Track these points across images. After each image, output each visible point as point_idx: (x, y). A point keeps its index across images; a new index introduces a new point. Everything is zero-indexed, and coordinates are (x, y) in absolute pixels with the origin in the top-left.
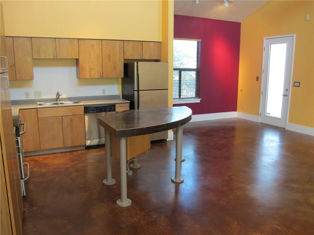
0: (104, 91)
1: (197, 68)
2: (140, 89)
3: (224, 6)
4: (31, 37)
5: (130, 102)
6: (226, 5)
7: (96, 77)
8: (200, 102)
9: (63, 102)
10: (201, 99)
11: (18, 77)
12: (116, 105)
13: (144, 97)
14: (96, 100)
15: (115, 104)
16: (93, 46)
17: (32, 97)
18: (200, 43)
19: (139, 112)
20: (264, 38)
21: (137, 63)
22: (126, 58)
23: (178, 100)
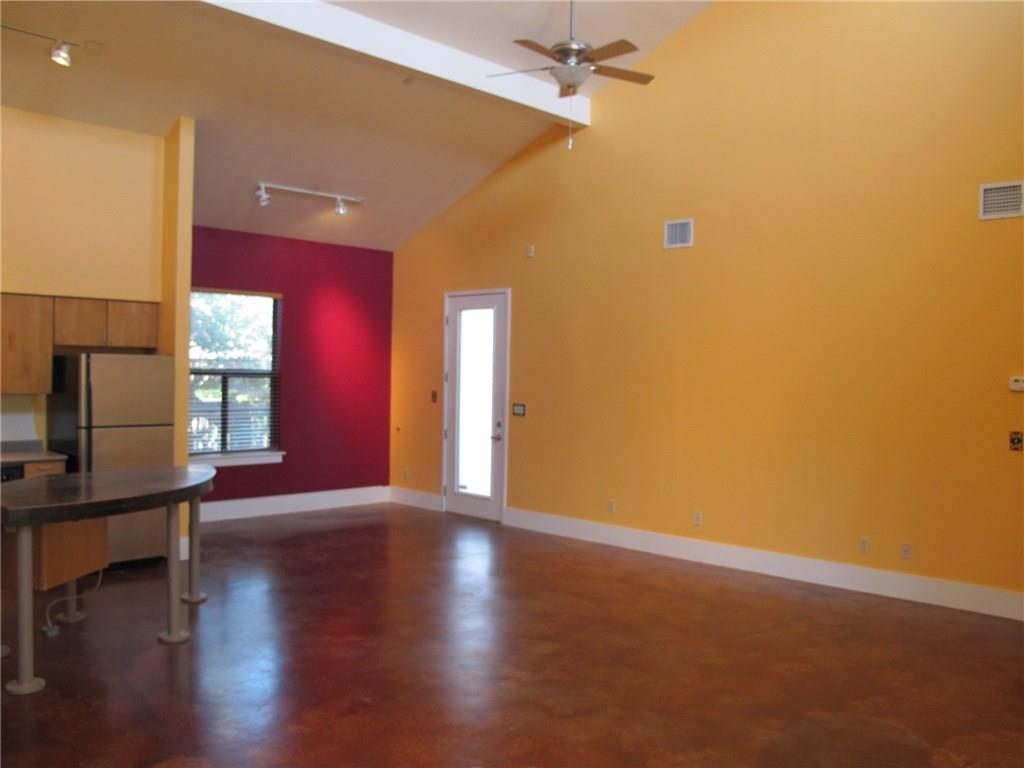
1: (273, 370)
2: (93, 425)
3: (336, 213)
5: (65, 457)
6: (341, 212)
8: (281, 461)
10: (284, 453)
12: (27, 465)
13: (105, 444)
15: (24, 463)
18: (280, 303)
19: (90, 477)
20: (446, 295)
21: (88, 357)
22: (60, 341)
23: (218, 455)
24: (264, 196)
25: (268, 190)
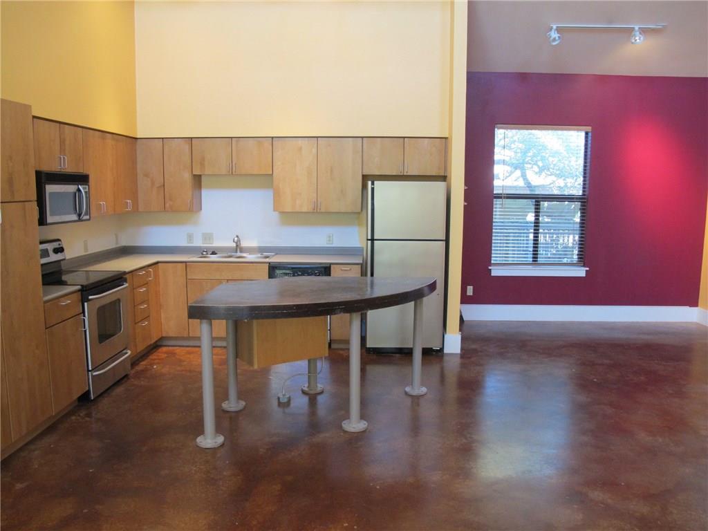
0: (330, 238)
1: (584, 195)
2: (375, 238)
3: (632, 43)
4: (192, 138)
5: (361, 262)
6: (638, 41)
7: (305, 209)
8: (584, 275)
9: (244, 255)
10: (588, 269)
11: (167, 205)
12: (332, 266)
14: (310, 254)
15: (331, 264)
16: (300, 149)
17: (198, 242)
18: (590, 134)
21: (373, 184)
23: (530, 267)
24: (554, 35)
25: (559, 30)
